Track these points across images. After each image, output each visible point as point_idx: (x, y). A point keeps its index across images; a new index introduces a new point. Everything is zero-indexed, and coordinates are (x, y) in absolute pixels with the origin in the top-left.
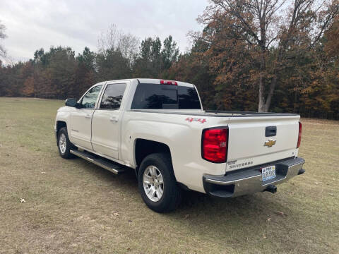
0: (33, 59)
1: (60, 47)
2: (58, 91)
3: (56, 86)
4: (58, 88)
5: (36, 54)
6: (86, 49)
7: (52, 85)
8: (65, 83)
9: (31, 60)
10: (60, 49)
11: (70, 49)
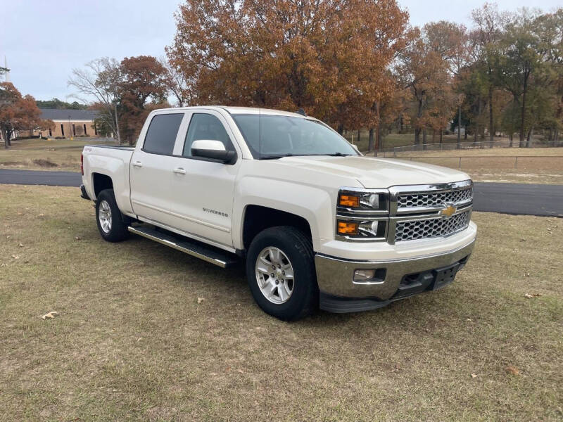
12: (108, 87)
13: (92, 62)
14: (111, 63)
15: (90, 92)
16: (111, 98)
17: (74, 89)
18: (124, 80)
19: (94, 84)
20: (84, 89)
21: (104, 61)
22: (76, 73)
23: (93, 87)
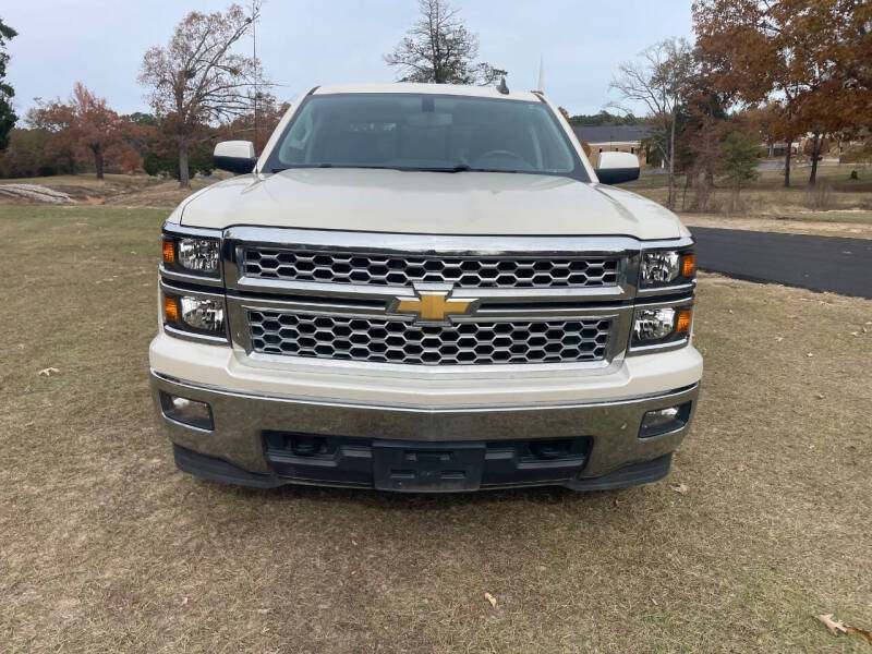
12: (668, 87)
13: (650, 48)
14: (678, 46)
15: (639, 97)
16: (671, 103)
17: (616, 93)
18: (696, 72)
19: (647, 83)
20: (631, 92)
21: (668, 45)
22: (624, 69)
23: (644, 89)
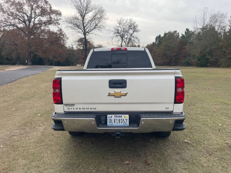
0: (154, 42)
1: (170, 32)
2: (166, 60)
3: (164, 57)
4: (166, 59)
5: (156, 39)
6: (187, 30)
7: (163, 57)
8: (170, 55)
9: (153, 43)
10: (170, 33)
11: (176, 32)
